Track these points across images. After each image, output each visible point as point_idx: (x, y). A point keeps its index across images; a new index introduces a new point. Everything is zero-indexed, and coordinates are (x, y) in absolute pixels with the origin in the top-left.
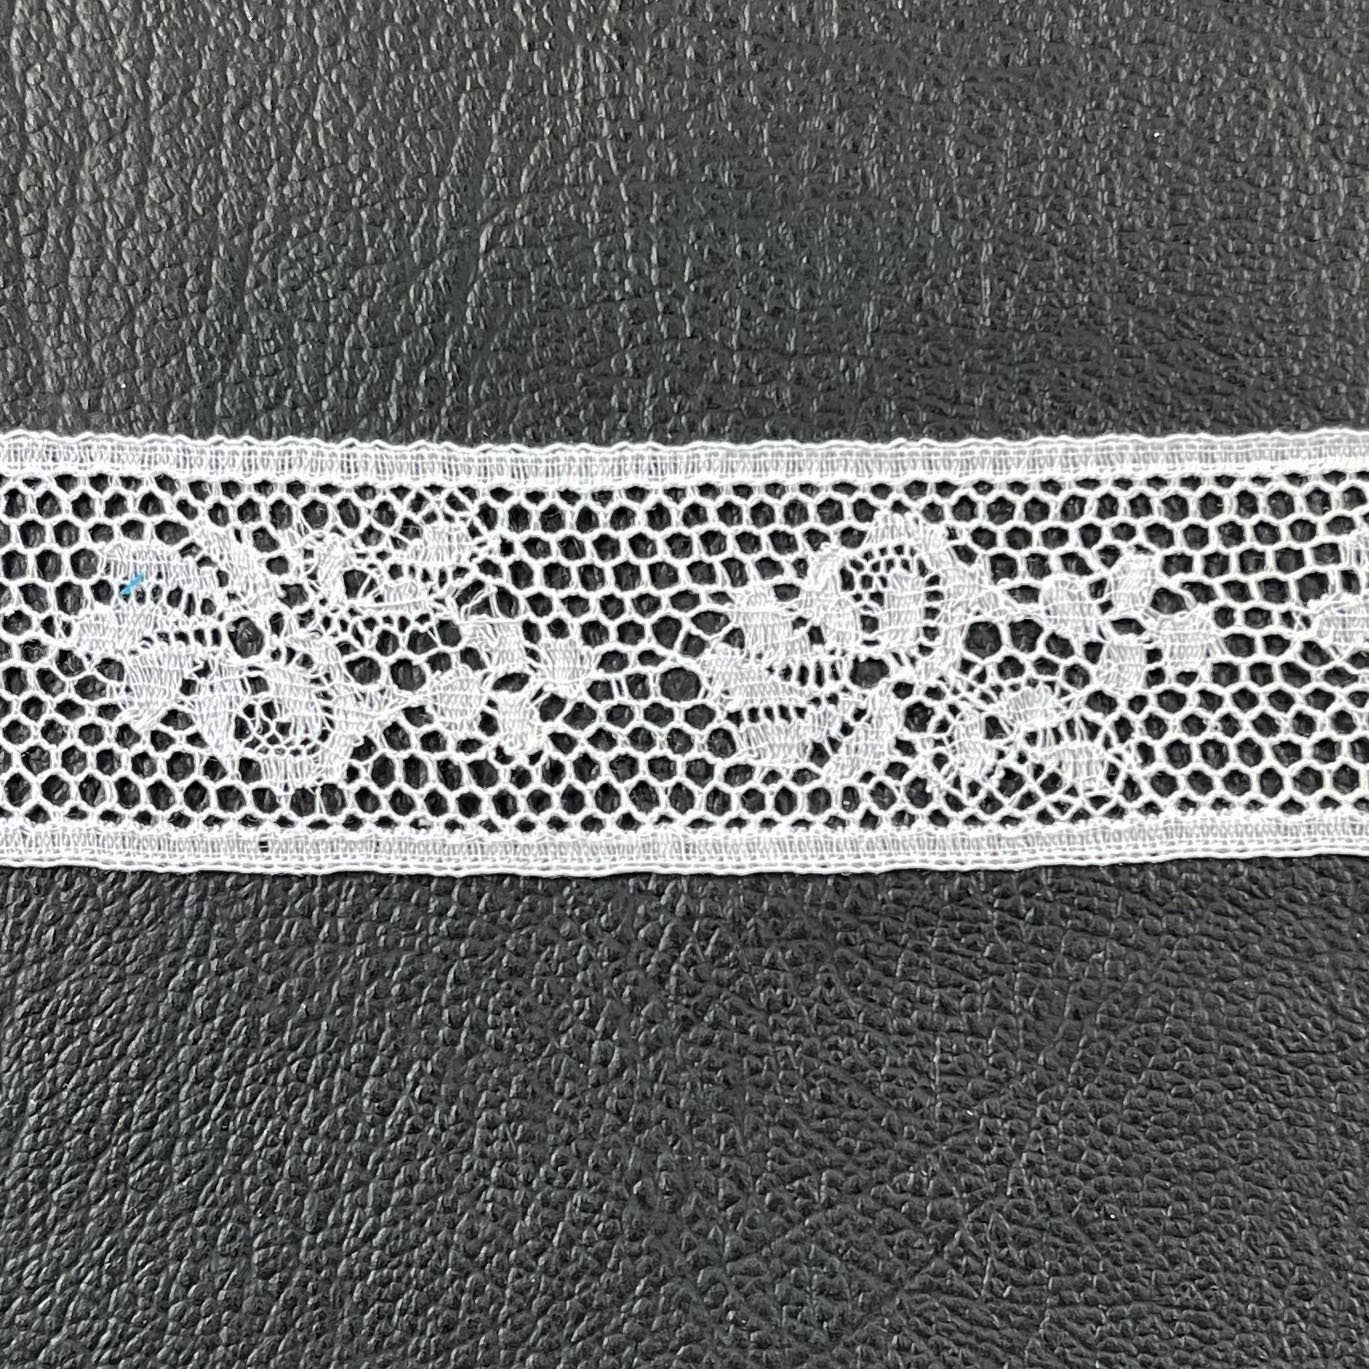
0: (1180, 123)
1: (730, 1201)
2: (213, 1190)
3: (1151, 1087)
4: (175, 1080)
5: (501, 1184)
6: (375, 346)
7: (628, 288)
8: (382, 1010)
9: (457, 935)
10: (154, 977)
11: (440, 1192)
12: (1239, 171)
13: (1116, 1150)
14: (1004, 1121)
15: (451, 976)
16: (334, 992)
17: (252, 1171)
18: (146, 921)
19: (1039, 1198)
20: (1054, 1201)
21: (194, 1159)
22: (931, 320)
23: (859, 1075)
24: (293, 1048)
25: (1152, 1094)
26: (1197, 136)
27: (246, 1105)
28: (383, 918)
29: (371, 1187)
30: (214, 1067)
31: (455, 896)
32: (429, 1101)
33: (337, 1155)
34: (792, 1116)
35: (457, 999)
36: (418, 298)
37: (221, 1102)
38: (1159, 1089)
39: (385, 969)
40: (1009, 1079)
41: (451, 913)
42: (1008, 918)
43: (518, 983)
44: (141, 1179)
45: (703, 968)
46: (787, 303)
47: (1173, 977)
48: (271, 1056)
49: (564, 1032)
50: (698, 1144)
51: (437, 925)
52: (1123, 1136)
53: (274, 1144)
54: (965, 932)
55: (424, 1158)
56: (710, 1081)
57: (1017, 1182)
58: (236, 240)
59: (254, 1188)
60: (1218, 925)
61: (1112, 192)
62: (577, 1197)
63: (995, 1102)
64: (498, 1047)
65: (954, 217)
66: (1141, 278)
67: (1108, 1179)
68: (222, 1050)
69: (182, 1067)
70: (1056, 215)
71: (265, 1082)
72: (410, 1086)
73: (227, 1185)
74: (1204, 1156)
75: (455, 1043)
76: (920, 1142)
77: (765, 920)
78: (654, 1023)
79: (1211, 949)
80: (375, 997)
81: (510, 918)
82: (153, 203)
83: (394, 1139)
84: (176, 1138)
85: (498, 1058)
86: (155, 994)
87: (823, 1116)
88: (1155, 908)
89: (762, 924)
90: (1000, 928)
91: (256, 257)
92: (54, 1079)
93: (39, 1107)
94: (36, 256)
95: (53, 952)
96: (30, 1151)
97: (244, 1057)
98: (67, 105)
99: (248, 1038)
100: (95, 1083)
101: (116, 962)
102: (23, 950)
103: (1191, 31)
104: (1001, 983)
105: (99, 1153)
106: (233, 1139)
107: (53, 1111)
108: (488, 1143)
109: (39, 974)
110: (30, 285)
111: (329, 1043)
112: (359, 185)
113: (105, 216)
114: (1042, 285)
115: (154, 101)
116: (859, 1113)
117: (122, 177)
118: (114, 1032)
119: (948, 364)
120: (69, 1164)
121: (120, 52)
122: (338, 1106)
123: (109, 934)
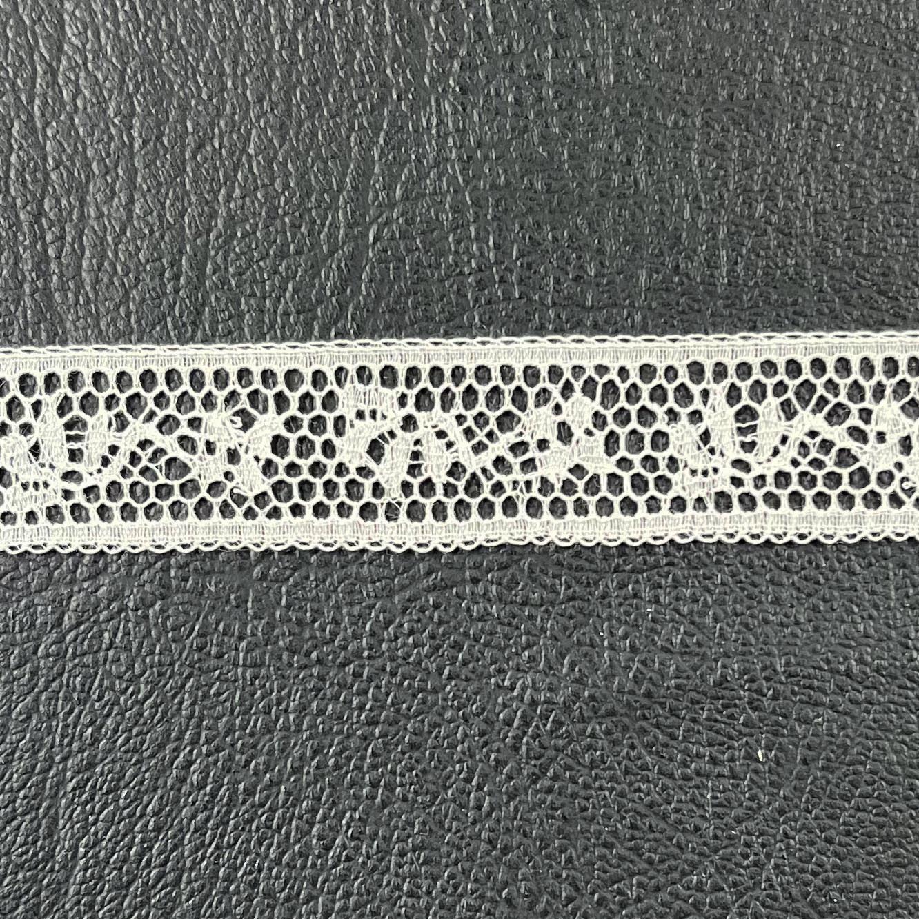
0: (854, 136)
1: (570, 900)
2: (210, 906)
3: (858, 809)
4: (181, 830)
5: (410, 894)
6: (298, 312)
7: (474, 265)
8: (323, 776)
9: (373, 722)
10: (163, 759)
11: (368, 902)
12: (896, 168)
13: (836, 854)
14: (758, 837)
15: (370, 751)
16: (289, 765)
17: (237, 891)
18: (155, 721)
19: (784, 890)
20: (794, 891)
21: (196, 885)
22: (686, 281)
23: (656, 809)
24: (262, 805)
25: (859, 814)
26: (867, 145)
27: (230, 846)
28: (321, 712)
29: (320, 900)
30: (207, 820)
31: (370, 695)
32: (358, 839)
33: (296, 878)
34: (611, 840)
35: (374, 767)
36: (327, 278)
37: (214, 845)
38: (864, 810)
39: (323, 748)
40: (760, 807)
41: (368, 707)
42: (755, 696)
43: (416, 754)
44: (159, 900)
45: (545, 739)
46: (585, 272)
47: (871, 733)
48: (246, 812)
49: (451, 786)
50: (546, 861)
51: (359, 716)
52: (840, 844)
53: (251, 873)
54: (726, 707)
55: (356, 878)
56: (553, 817)
57: (768, 879)
58: (198, 241)
59: (238, 903)
60: (900, 695)
61: (809, 186)
62: (464, 901)
63: (751, 825)
64: (405, 799)
65: (700, 208)
66: (831, 246)
67: (831, 875)
68: (212, 809)
69: (185, 821)
70: (770, 204)
71: (243, 829)
72: (344, 829)
73: (220, 902)
74: (896, 856)
75: (374, 797)
76: (700, 854)
77: (587, 704)
78: (512, 778)
79: (896, 712)
80: (318, 767)
81: (409, 709)
82: (139, 217)
83: (335, 866)
84: (183, 870)
85: (405, 806)
86: (164, 771)
87: (633, 838)
88: (856, 685)
89: (584, 707)
90: (750, 703)
91: (213, 253)
92: (96, 833)
93: (87, 853)
94: (58, 257)
95: (92, 744)
96: (81, 884)
97: (228, 812)
98: (76, 150)
99: (230, 800)
100: (125, 835)
101: (135, 750)
102: (70, 744)
103: (859, 71)
104: (751, 741)
105: (129, 883)
106: (222, 870)
107: (96, 855)
108: (400, 866)
109: (82, 760)
110: (55, 278)
111: (287, 800)
112: (283, 199)
113: (105, 227)
114: (762, 253)
115: (136, 145)
116: (657, 835)
117: (116, 200)
118: (136, 799)
119: (699, 311)
120: (109, 891)
121: (111, 112)
122: (295, 844)
123: (130, 731)
